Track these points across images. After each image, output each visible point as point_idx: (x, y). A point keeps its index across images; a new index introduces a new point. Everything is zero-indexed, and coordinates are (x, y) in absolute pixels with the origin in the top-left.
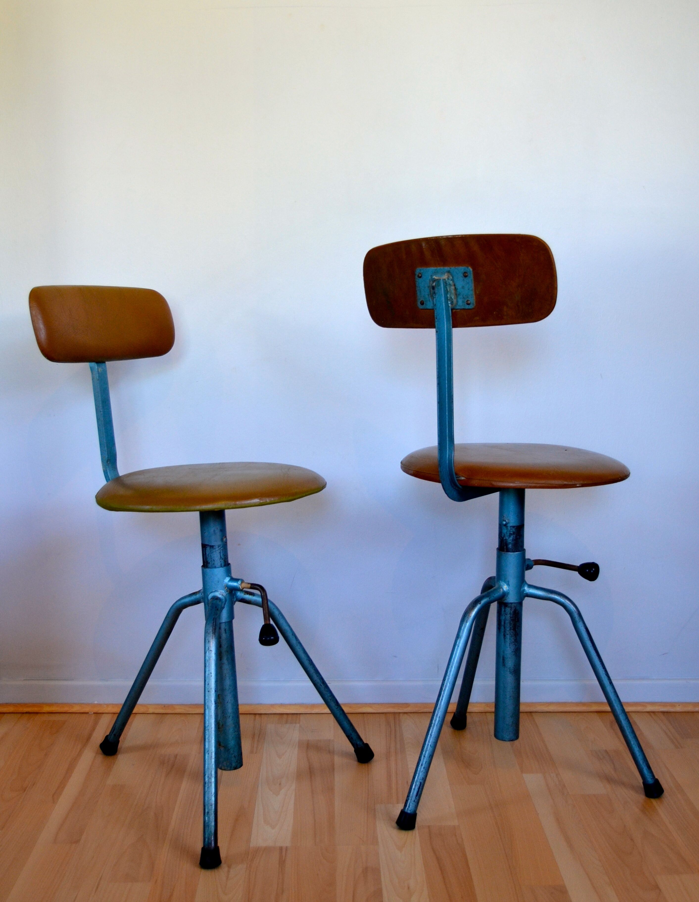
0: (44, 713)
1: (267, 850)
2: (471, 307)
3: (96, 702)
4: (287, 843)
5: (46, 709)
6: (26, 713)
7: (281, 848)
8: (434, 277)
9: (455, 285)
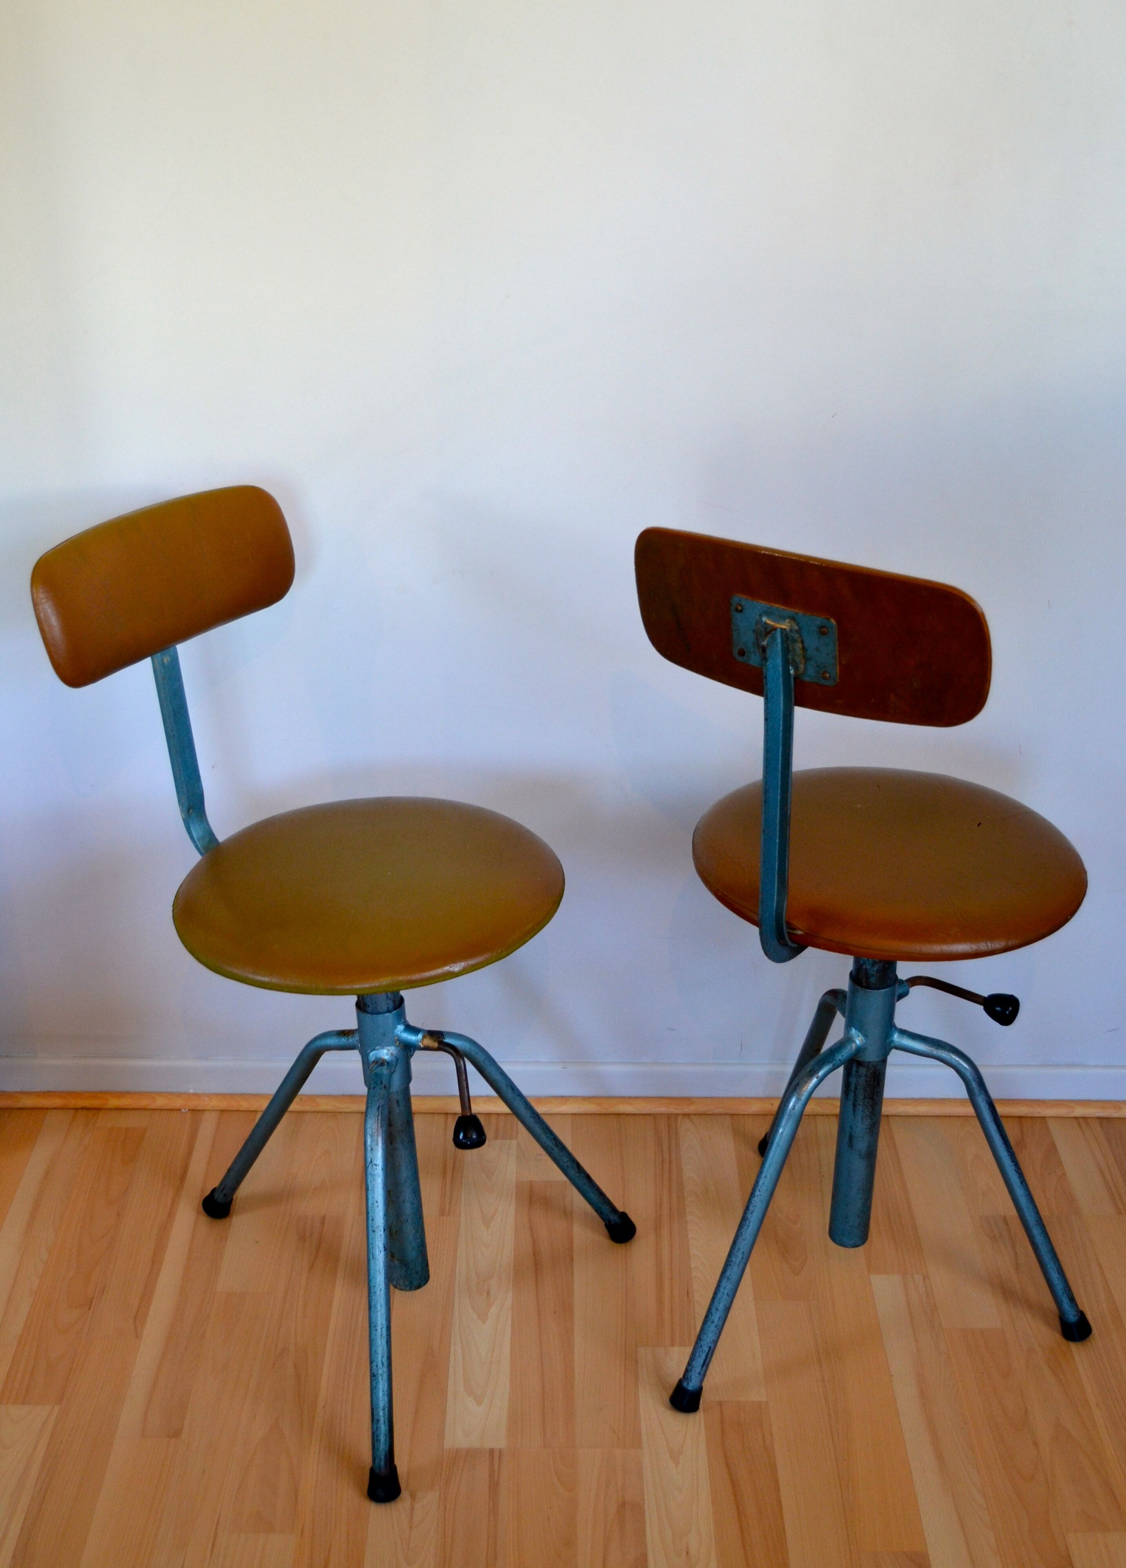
0: (111, 1109)
1: (470, 1455)
2: (830, 683)
3: (191, 1091)
4: (500, 1442)
5: (113, 1102)
6: (83, 1108)
7: (492, 1451)
8: (765, 619)
9: (802, 642)
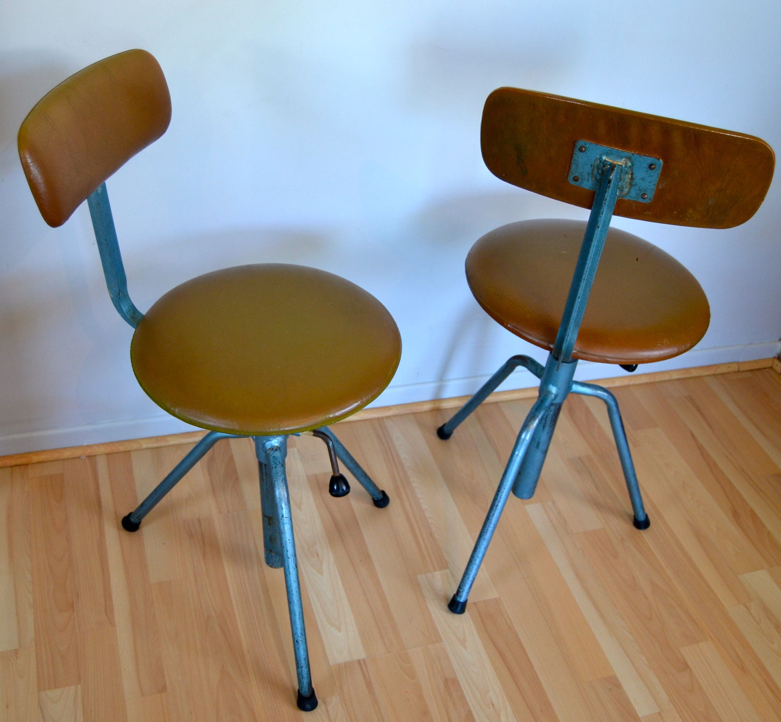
0: (34, 463)
1: (347, 666)
2: (647, 201)
3: (85, 444)
4: (362, 655)
5: (35, 459)
7: (359, 661)
8: (604, 158)
9: (632, 174)
